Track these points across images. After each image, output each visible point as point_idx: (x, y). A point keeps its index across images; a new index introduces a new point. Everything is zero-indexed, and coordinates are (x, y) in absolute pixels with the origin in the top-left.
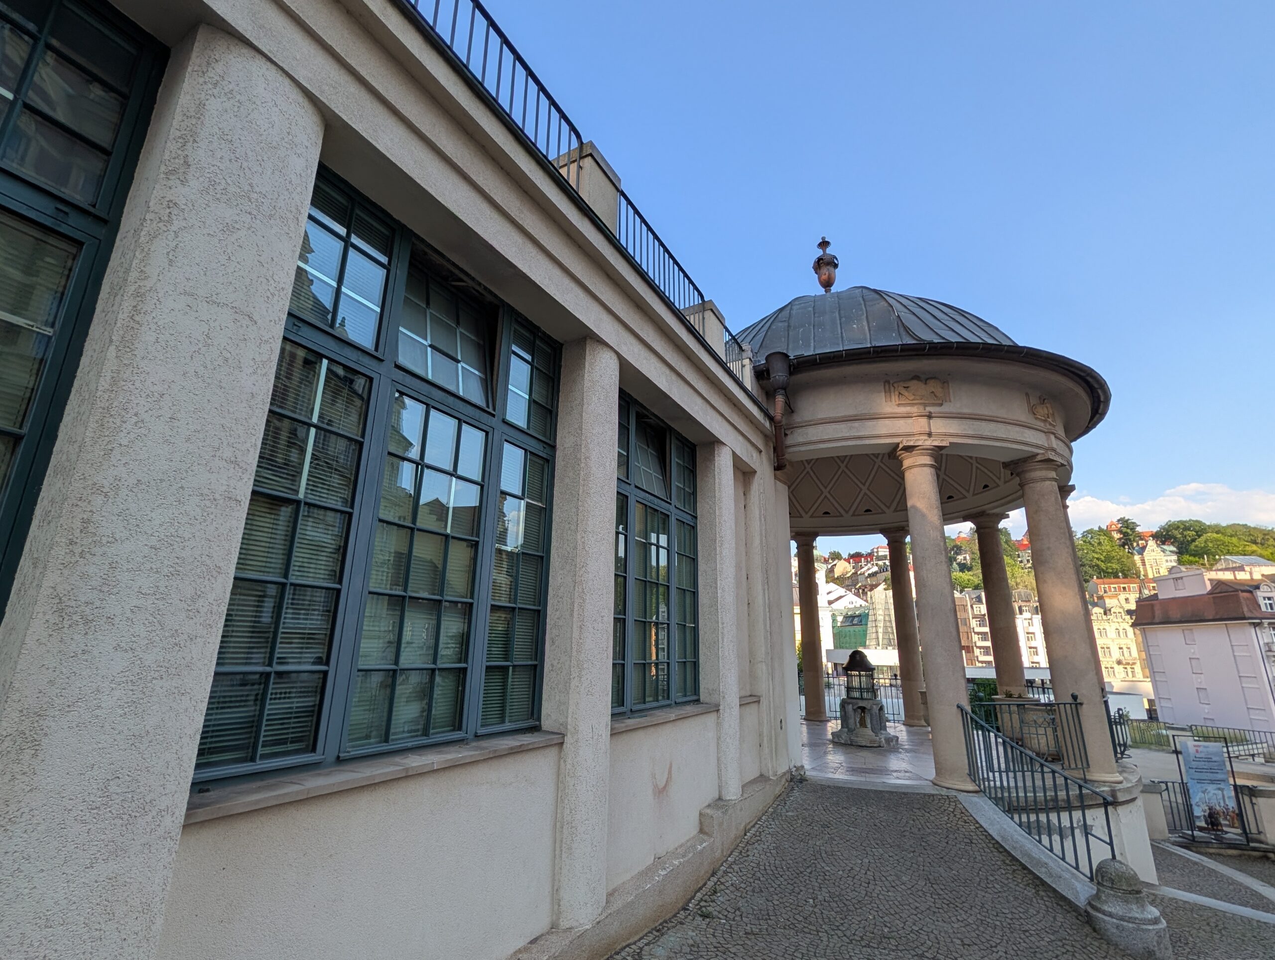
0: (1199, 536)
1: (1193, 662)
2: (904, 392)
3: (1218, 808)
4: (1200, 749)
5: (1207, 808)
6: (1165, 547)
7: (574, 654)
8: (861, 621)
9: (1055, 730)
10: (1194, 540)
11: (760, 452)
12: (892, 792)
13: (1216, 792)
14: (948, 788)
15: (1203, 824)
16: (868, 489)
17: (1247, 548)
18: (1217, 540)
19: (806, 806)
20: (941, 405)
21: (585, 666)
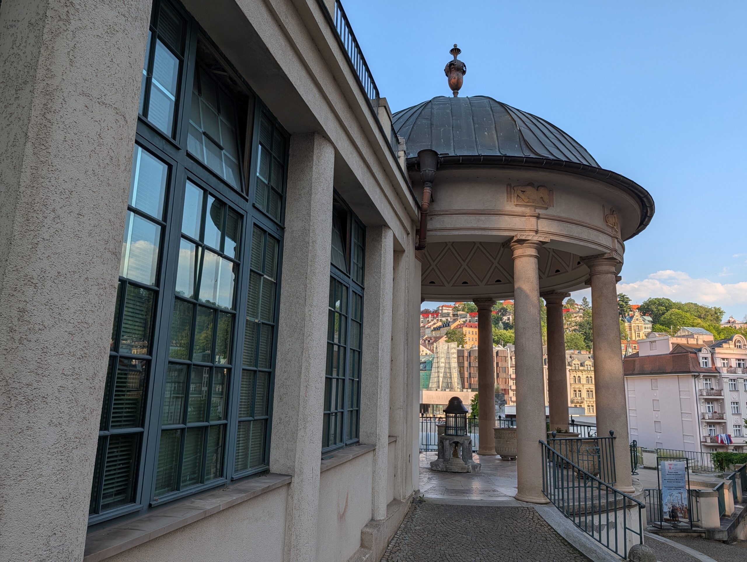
0: (667, 311)
1: (655, 402)
2: (521, 194)
3: (677, 506)
4: (672, 467)
5: (671, 506)
6: (645, 317)
7: (301, 409)
8: (425, 367)
9: (599, 457)
10: (663, 314)
11: (408, 234)
12: (489, 507)
13: (677, 495)
14: (527, 502)
15: (668, 517)
16: (467, 265)
17: (695, 321)
18: (678, 314)
19: (428, 521)
20: (547, 208)
21: (309, 419)
